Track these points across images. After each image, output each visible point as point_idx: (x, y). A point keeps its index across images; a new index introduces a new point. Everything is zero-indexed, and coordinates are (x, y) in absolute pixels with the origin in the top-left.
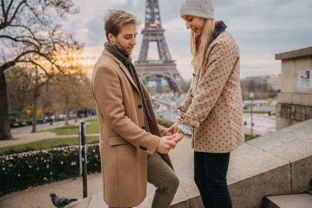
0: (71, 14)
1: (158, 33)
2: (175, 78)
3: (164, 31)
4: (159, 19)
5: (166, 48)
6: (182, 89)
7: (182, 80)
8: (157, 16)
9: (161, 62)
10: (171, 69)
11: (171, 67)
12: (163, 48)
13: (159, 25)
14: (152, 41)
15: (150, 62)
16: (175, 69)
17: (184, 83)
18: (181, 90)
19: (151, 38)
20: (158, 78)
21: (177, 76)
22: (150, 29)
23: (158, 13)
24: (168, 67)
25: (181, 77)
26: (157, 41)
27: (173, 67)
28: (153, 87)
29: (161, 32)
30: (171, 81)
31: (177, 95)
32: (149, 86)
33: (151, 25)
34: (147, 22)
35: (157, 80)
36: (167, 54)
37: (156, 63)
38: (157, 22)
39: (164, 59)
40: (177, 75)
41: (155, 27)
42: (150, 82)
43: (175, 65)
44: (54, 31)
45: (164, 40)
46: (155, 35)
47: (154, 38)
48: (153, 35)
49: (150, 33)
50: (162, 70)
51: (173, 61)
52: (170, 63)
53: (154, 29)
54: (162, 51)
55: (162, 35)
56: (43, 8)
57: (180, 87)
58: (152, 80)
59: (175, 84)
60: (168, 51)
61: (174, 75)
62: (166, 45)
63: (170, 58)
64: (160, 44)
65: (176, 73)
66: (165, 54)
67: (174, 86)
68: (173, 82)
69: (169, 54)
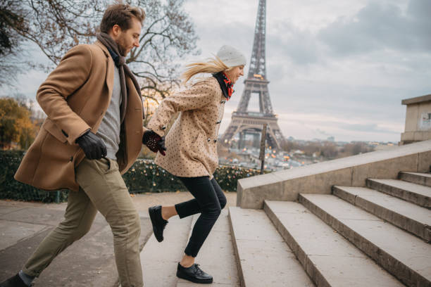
1: (261, 84)
2: (275, 134)
3: (268, 83)
4: (264, 70)
5: (268, 101)
6: (281, 146)
7: (282, 137)
8: (263, 67)
9: (261, 115)
10: (271, 124)
11: (271, 121)
12: (265, 100)
13: (264, 77)
14: (254, 92)
15: (250, 114)
16: (276, 124)
17: (284, 140)
18: (280, 148)
19: (253, 88)
20: (256, 132)
21: (277, 132)
22: (254, 79)
23: (264, 64)
24: (268, 122)
25: (281, 134)
26: (259, 92)
27: (274, 121)
28: (250, 141)
29: (264, 84)
30: (270, 136)
31: (274, 152)
32: (246, 139)
33: (255, 75)
34: (251, 71)
35: (254, 134)
36: (269, 108)
37: (256, 115)
38: (261, 73)
39: (265, 112)
40: (277, 130)
41: (259, 78)
42: (247, 136)
43: (276, 120)
45: (267, 92)
46: (258, 86)
47: (257, 89)
48: (255, 86)
49: (253, 83)
50: (259, 123)
51: (275, 116)
52: (272, 117)
53: (258, 80)
54: (263, 103)
55: (265, 86)
57: (278, 144)
58: (250, 134)
59: (274, 140)
60: (270, 105)
61: (274, 131)
62: (269, 98)
63: (272, 111)
64: (262, 96)
65: (276, 128)
66: (266, 107)
67: (273, 142)
68: (272, 137)
69: (271, 108)
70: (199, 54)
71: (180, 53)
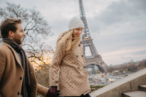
0: (50, 36)
1: (89, 41)
2: (102, 65)
3: (92, 40)
4: (89, 34)
5: (95, 49)
6: (107, 70)
7: (106, 65)
8: (88, 33)
9: (93, 57)
10: (99, 60)
11: (99, 59)
12: (93, 49)
13: (90, 37)
14: (87, 46)
15: (87, 58)
16: (101, 60)
17: (107, 67)
18: (106, 71)
19: (86, 44)
20: (92, 66)
21: (103, 64)
22: (85, 40)
23: (88, 31)
24: (97, 59)
25: (105, 64)
26: (89, 46)
27: (100, 59)
28: (90, 71)
29: (91, 41)
30: (100, 66)
31: (104, 74)
32: (88, 71)
33: (85, 38)
34: (83, 36)
35: (92, 67)
36: (96, 52)
37: (90, 57)
38: (88, 36)
39: (94, 55)
40: (103, 63)
41: (87, 39)
42: (88, 69)
43: (101, 57)
44: (42, 45)
45: (93, 44)
46: (88, 43)
47: (88, 44)
48: (87, 43)
49: (85, 42)
50: (94, 61)
51: (100, 56)
52: (98, 57)
53: (87, 40)
54: (93, 51)
55: (91, 42)
56: (36, 35)
57: (105, 69)
58: (89, 67)
59: (102, 68)
60: (96, 51)
61: (101, 63)
62: (94, 47)
63: (98, 54)
64: (91, 47)
65: (102, 62)
66: (94, 52)
67: (102, 69)
68: (101, 67)
69: (97, 52)
70: (53, 35)
71: (44, 37)
